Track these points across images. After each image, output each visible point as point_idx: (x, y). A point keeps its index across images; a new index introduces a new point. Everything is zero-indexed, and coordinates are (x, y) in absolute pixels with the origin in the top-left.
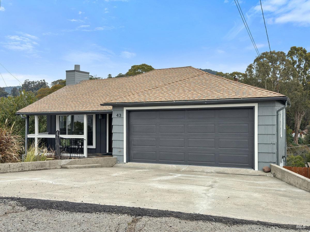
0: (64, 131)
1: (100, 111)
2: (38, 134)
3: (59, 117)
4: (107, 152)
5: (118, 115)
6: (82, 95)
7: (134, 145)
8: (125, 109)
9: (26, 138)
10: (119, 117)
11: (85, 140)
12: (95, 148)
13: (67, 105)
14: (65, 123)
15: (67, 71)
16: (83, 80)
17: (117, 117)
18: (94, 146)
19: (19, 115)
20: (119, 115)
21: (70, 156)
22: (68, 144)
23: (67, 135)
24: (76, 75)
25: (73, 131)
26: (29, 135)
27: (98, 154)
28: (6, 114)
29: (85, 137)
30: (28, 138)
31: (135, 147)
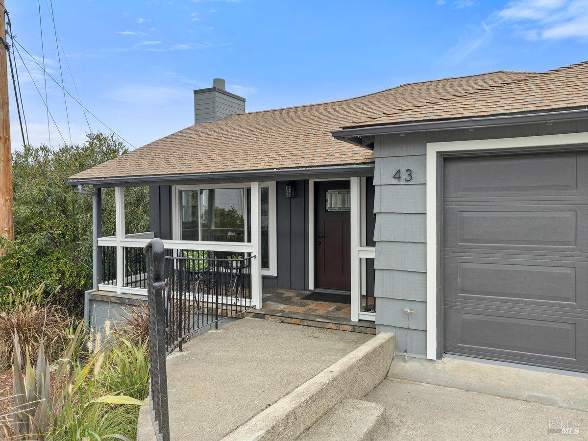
0: (192, 227)
1: (306, 167)
2: (125, 235)
3: (180, 192)
4: (311, 286)
5: (397, 176)
6: (238, 137)
7: (464, 291)
8: (432, 150)
9: (94, 248)
10: (402, 181)
11: (255, 257)
12: (275, 275)
13: (200, 159)
14: (195, 208)
15: (196, 92)
16: (233, 113)
17: (395, 181)
18: (272, 271)
19: (75, 186)
20: (404, 175)
21: (215, 301)
22: (203, 265)
23: (200, 242)
24: (217, 99)
25: (213, 228)
26: (103, 238)
27: (288, 294)
28: (50, 185)
29: (253, 247)
30: (100, 247)
31: (472, 298)
